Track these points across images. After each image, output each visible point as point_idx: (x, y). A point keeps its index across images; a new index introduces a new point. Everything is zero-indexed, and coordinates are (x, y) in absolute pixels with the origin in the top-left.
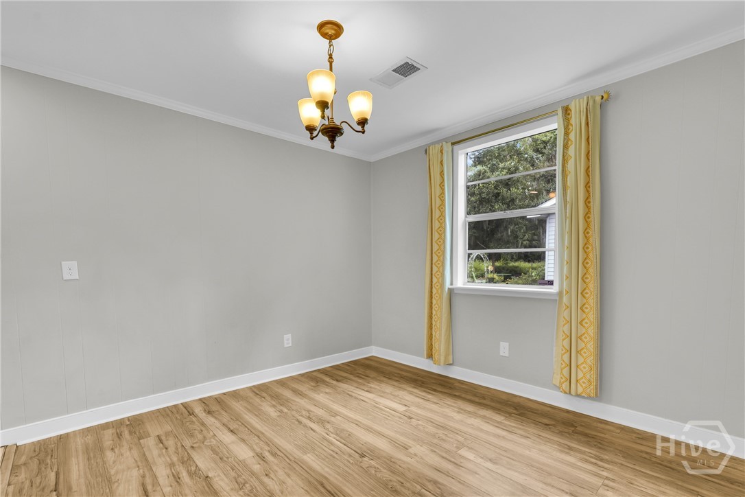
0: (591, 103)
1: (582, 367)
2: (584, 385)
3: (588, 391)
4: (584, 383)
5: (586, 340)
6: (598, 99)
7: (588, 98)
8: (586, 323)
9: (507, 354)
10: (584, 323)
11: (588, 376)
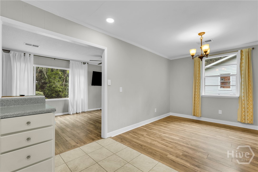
0: (249, 50)
1: (249, 116)
2: (250, 121)
3: (251, 122)
4: (250, 120)
5: (249, 109)
6: (251, 49)
7: (248, 49)
8: (249, 104)
9: (221, 113)
10: (248, 104)
11: (251, 118)
